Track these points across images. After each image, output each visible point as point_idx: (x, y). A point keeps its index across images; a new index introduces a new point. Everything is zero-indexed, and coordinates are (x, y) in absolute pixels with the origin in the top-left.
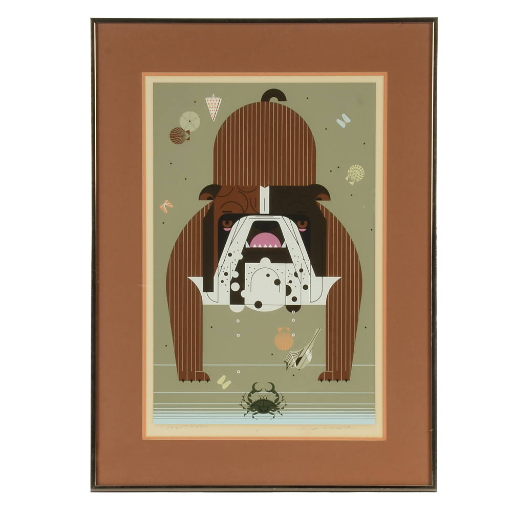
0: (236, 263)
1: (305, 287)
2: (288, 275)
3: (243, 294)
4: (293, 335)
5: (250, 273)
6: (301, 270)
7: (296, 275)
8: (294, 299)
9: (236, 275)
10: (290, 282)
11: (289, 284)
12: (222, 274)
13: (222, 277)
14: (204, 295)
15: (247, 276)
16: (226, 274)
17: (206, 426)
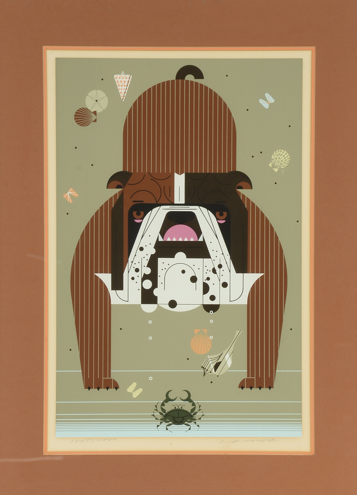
0: (148, 257)
1: (225, 285)
2: (205, 271)
3: (156, 292)
4: (211, 337)
5: (164, 269)
6: (220, 266)
7: (214, 271)
8: (213, 298)
9: (148, 271)
10: (208, 279)
11: (207, 282)
12: (132, 270)
13: (133, 273)
14: (113, 293)
15: (160, 273)
16: (137, 270)
17: (115, 439)
